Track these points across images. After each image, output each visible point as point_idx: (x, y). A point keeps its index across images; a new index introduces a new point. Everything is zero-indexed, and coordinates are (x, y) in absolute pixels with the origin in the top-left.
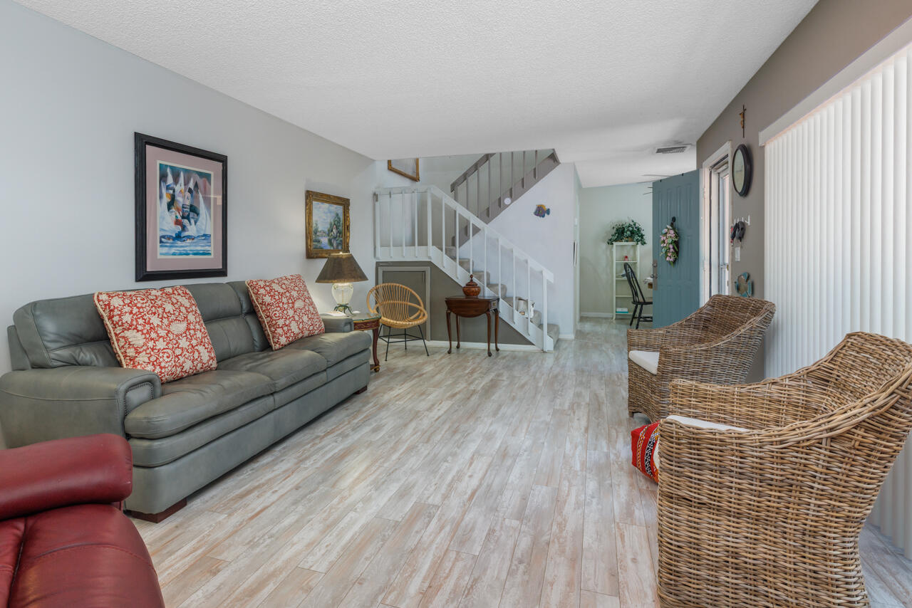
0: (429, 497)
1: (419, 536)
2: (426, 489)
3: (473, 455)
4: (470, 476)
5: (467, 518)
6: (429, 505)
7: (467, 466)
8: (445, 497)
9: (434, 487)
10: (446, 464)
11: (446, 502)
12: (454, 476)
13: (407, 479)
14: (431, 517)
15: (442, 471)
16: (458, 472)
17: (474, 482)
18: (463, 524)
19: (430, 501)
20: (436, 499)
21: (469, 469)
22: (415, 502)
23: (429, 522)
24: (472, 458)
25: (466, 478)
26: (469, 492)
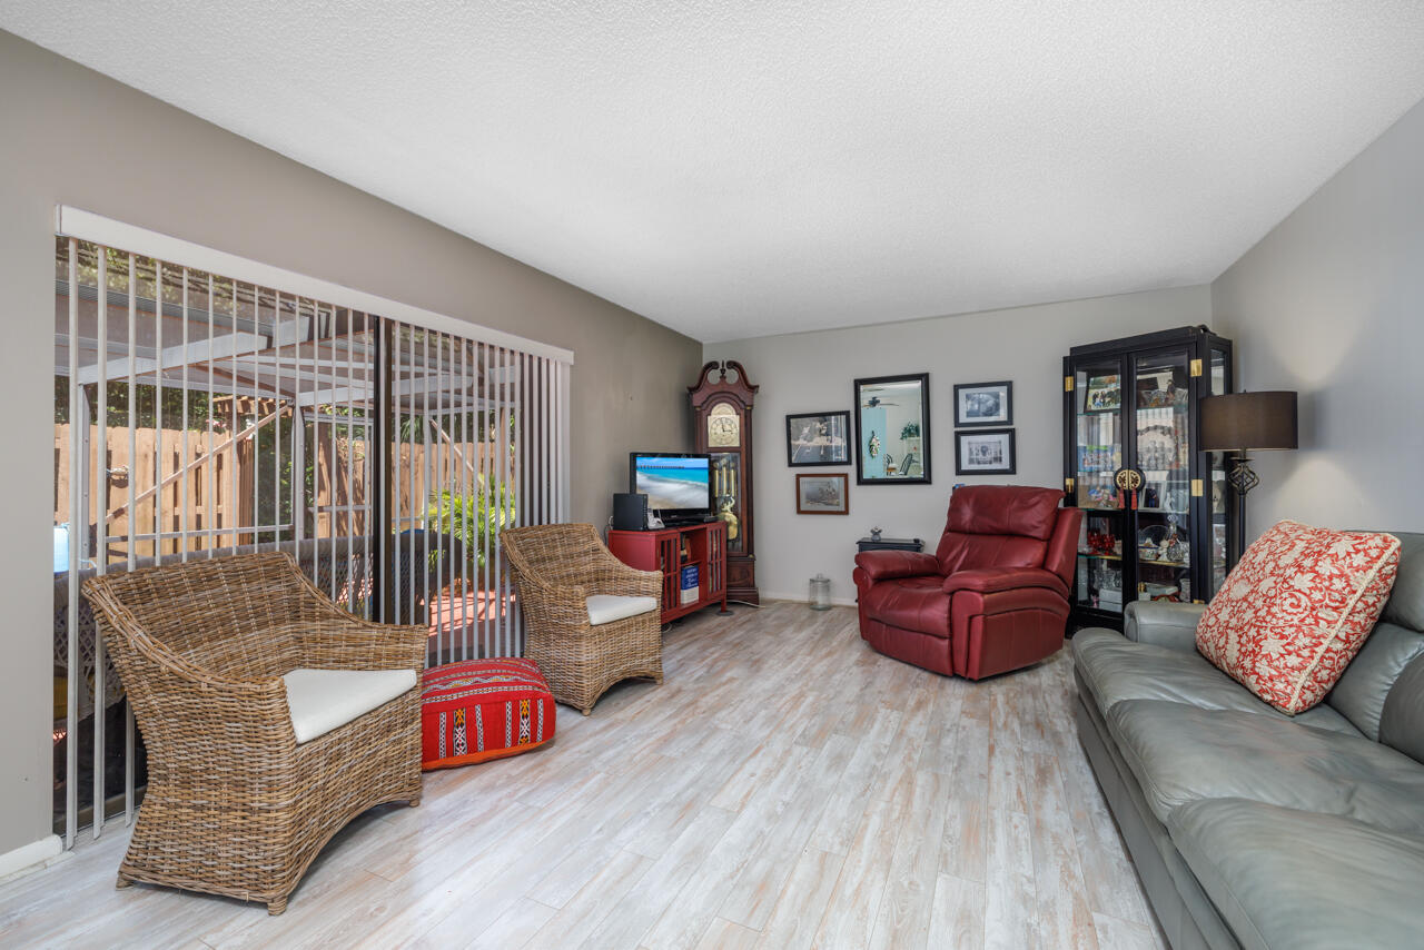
0: (807, 753)
1: (813, 721)
2: (813, 763)
3: (739, 812)
4: (753, 775)
5: (768, 732)
6: (806, 745)
7: (754, 791)
8: (788, 752)
9: (803, 764)
10: (787, 798)
11: (787, 747)
12: (775, 776)
13: (840, 777)
14: (803, 735)
15: (794, 787)
16: (770, 783)
17: (749, 767)
18: (771, 728)
19: (805, 750)
20: (797, 750)
21: (753, 787)
22: (822, 749)
23: (804, 732)
24: (743, 805)
25: (759, 773)
26: (760, 755)
